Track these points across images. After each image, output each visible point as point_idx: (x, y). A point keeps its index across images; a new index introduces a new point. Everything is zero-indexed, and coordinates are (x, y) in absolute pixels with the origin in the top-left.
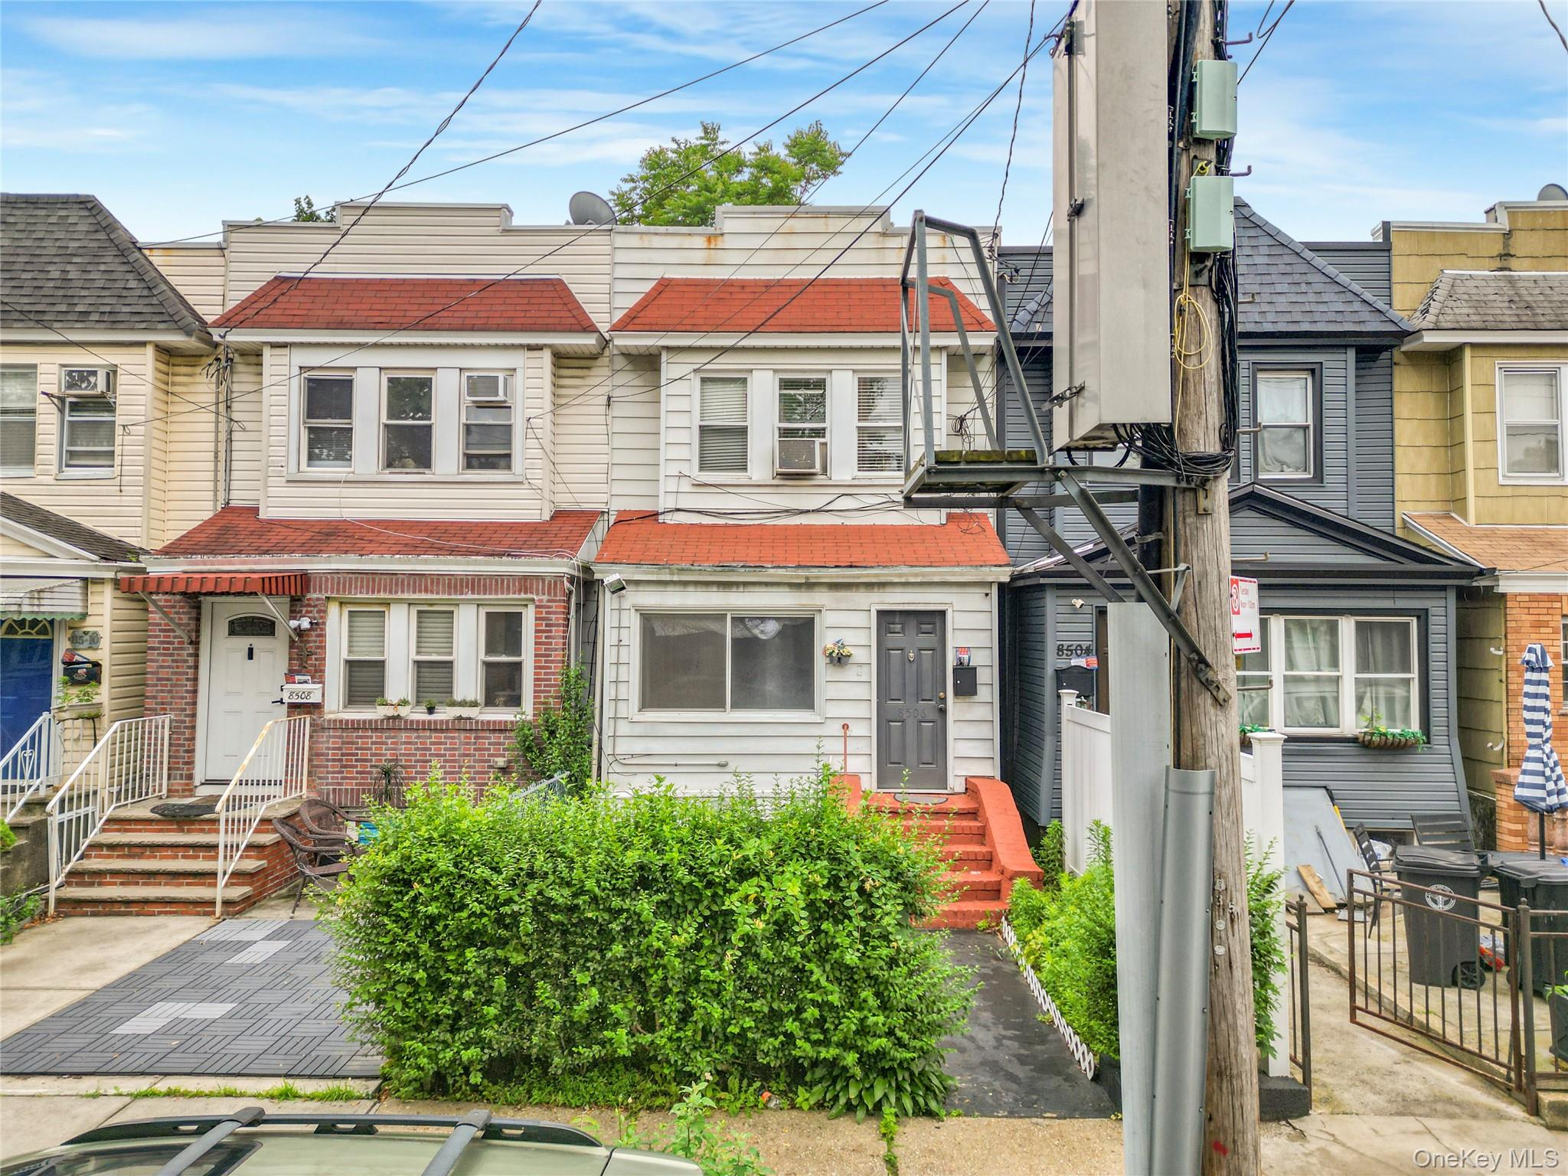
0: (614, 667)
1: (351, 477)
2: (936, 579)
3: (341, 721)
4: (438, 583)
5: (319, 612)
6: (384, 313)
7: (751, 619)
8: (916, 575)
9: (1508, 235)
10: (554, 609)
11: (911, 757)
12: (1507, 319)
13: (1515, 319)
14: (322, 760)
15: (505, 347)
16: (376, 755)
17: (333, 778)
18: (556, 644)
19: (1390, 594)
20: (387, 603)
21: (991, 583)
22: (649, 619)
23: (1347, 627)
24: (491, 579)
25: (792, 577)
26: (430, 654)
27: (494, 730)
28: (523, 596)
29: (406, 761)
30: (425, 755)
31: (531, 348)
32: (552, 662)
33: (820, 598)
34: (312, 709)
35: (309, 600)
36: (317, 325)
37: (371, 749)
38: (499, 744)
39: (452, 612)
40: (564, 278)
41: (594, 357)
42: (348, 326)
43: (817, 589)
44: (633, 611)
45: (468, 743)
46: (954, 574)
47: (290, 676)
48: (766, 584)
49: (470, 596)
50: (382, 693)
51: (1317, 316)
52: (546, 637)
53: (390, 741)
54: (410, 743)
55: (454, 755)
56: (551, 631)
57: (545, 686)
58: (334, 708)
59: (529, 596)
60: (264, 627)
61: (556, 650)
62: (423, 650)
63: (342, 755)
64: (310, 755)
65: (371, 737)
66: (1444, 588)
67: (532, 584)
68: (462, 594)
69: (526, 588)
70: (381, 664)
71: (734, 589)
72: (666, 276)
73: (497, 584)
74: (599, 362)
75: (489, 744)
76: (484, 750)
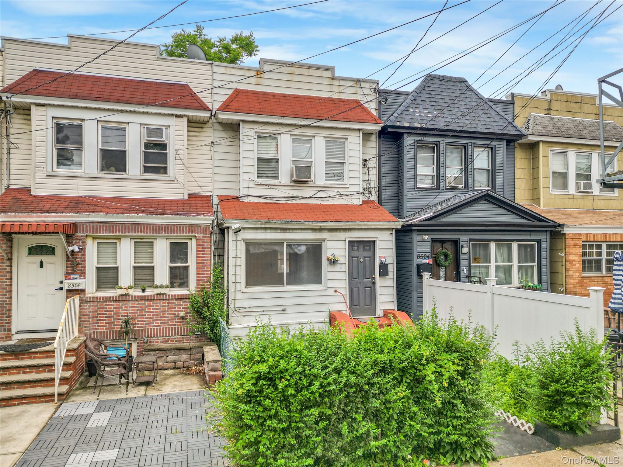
0: (234, 268)
1: (83, 175)
2: (373, 227)
3: (97, 298)
4: (147, 228)
5: (82, 242)
6: (99, 93)
7: (294, 245)
8: (365, 225)
9: (550, 101)
10: (206, 241)
11: (362, 303)
12: (553, 132)
13: (556, 133)
14: (86, 318)
15: (164, 115)
16: (116, 314)
17: (92, 326)
18: (207, 257)
19: (529, 233)
20: (119, 238)
21: (393, 229)
22: (248, 245)
23: (515, 246)
24: (174, 226)
25: (314, 226)
26: (141, 263)
27: (177, 299)
28: (190, 234)
29: (133, 316)
30: (142, 312)
31: (177, 116)
32: (206, 266)
33: (325, 235)
34: (80, 292)
35: (77, 236)
36: (63, 96)
37: (113, 311)
38: (180, 305)
39: (153, 242)
40: (189, 84)
41: (205, 123)
42: (80, 98)
43: (323, 231)
44: (242, 241)
45: (164, 306)
46: (380, 225)
47: (67, 275)
48: (302, 229)
49: (164, 234)
50: (116, 283)
51: (495, 127)
52: (202, 254)
53: (123, 306)
54: (134, 307)
55: (157, 312)
56: (204, 251)
57: (202, 277)
58: (91, 291)
59: (194, 234)
60: (50, 251)
61: (207, 260)
62: (137, 261)
63: (98, 314)
64: (80, 315)
65: (114, 305)
66: (546, 231)
67: (195, 229)
68: (159, 233)
69: (192, 230)
70: (116, 269)
71: (288, 232)
72: (238, 88)
73: (177, 229)
74: (207, 125)
75: (175, 305)
76: (172, 308)
